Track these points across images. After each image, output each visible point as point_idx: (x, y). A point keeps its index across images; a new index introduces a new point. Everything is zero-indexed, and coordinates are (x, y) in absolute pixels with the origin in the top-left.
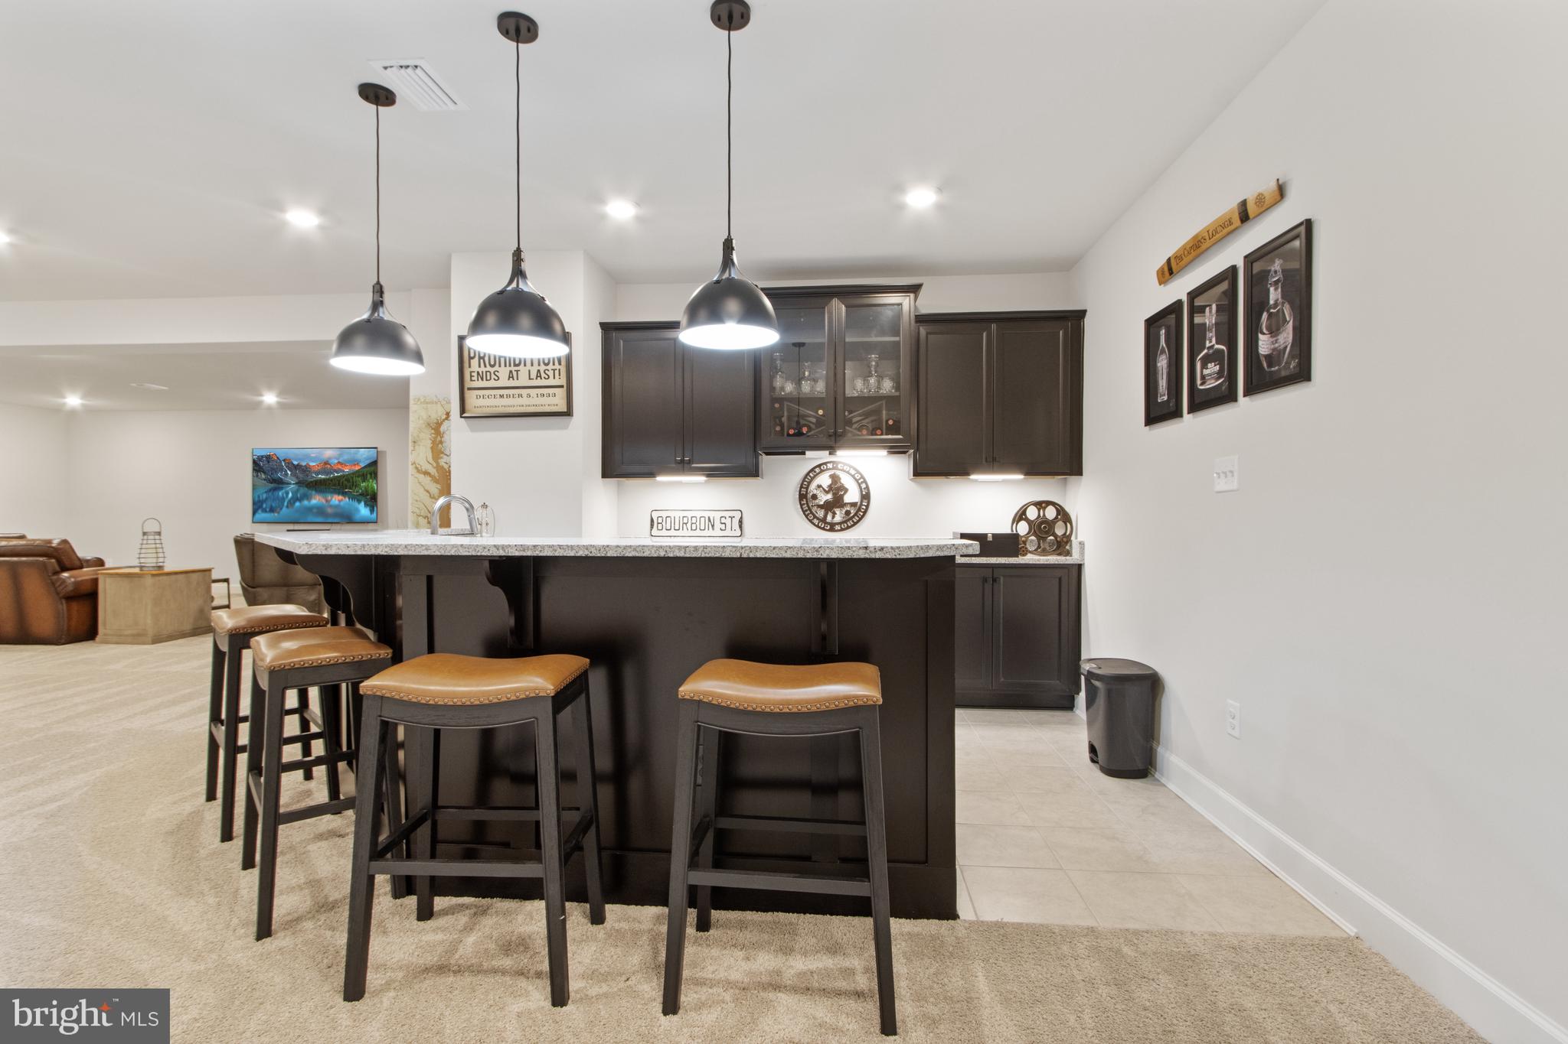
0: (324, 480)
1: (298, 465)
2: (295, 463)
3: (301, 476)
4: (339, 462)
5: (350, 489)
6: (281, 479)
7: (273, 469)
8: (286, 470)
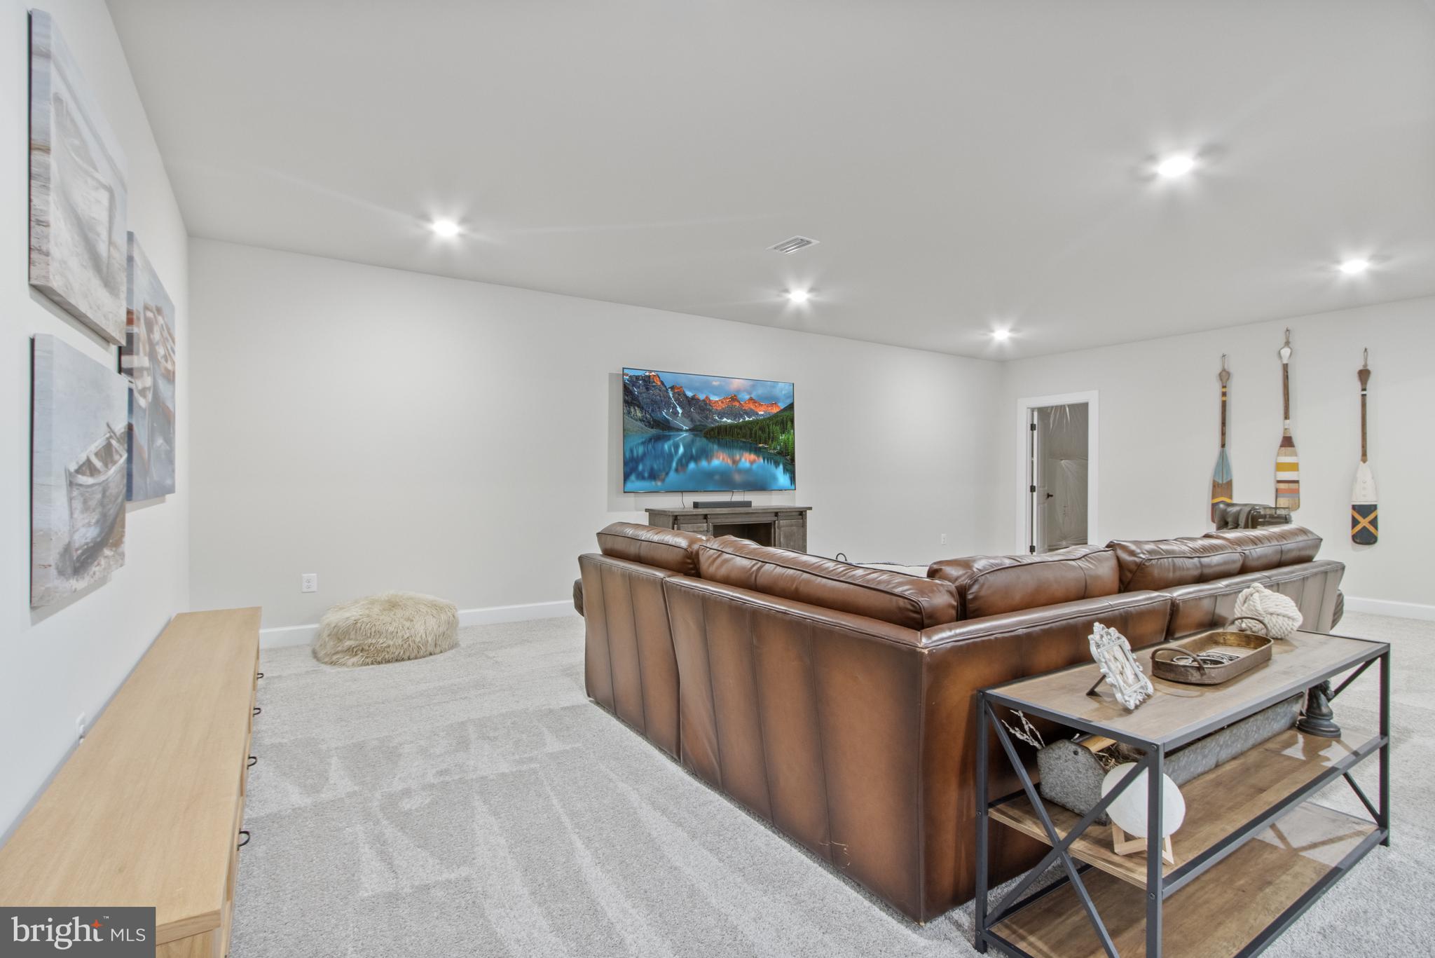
0: (731, 427)
1: (693, 398)
2: (690, 394)
3: (697, 417)
4: (751, 399)
5: (765, 443)
6: (667, 421)
7: (654, 402)
8: (675, 408)
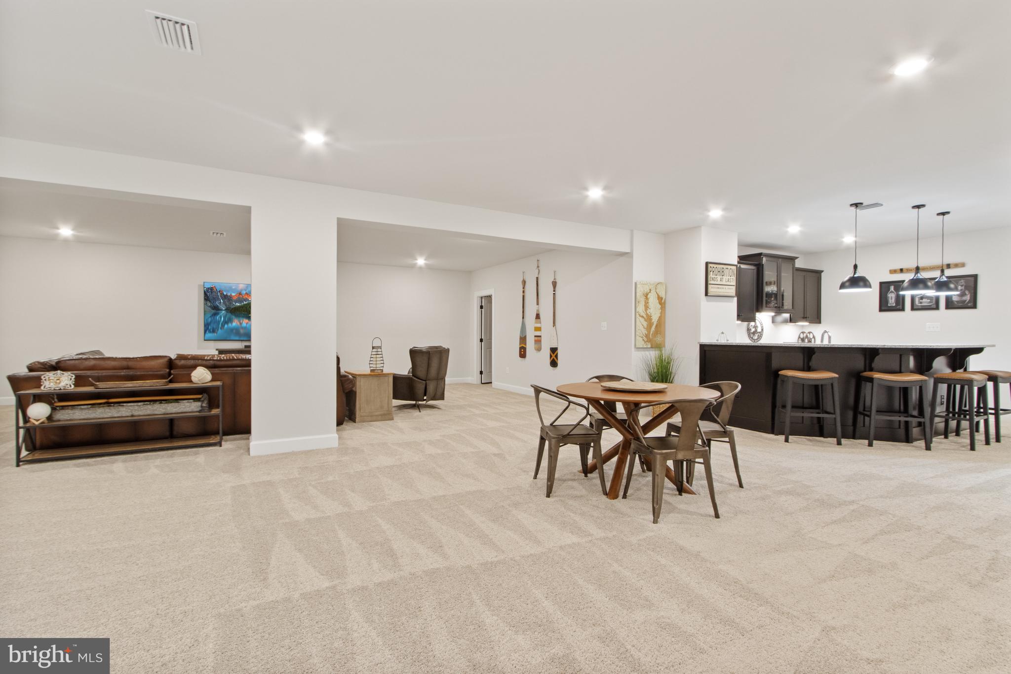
0: (239, 307)
1: (226, 295)
2: (225, 293)
3: (227, 303)
4: (246, 293)
6: (218, 306)
7: (214, 298)
8: (220, 300)
